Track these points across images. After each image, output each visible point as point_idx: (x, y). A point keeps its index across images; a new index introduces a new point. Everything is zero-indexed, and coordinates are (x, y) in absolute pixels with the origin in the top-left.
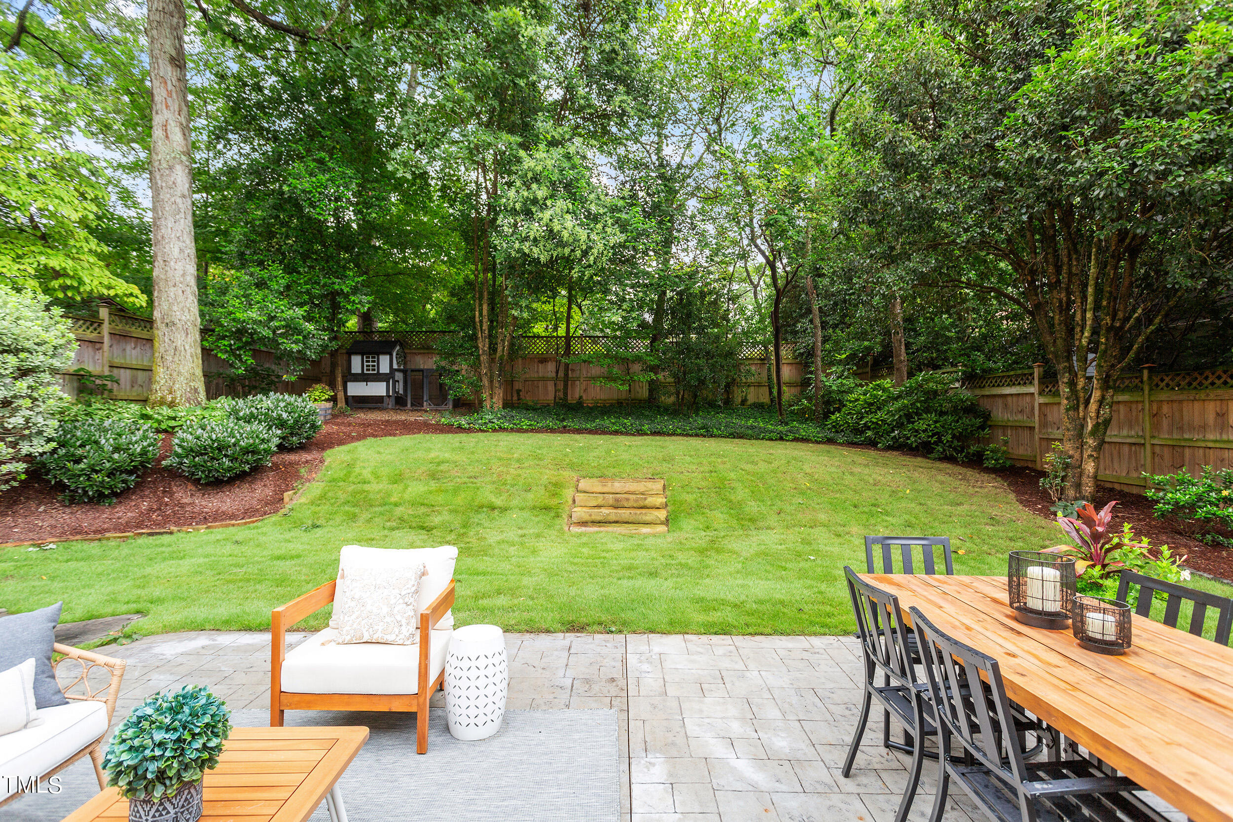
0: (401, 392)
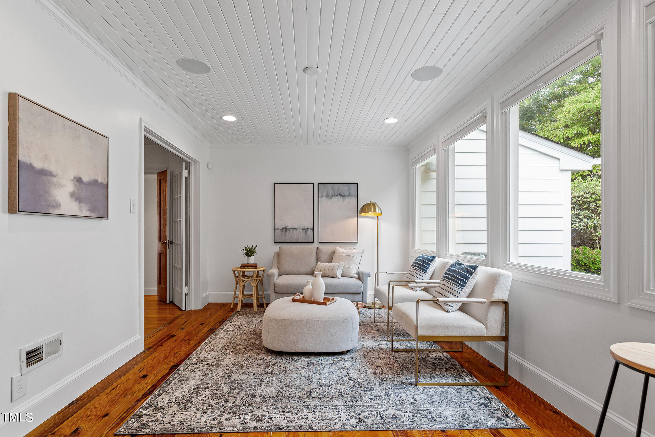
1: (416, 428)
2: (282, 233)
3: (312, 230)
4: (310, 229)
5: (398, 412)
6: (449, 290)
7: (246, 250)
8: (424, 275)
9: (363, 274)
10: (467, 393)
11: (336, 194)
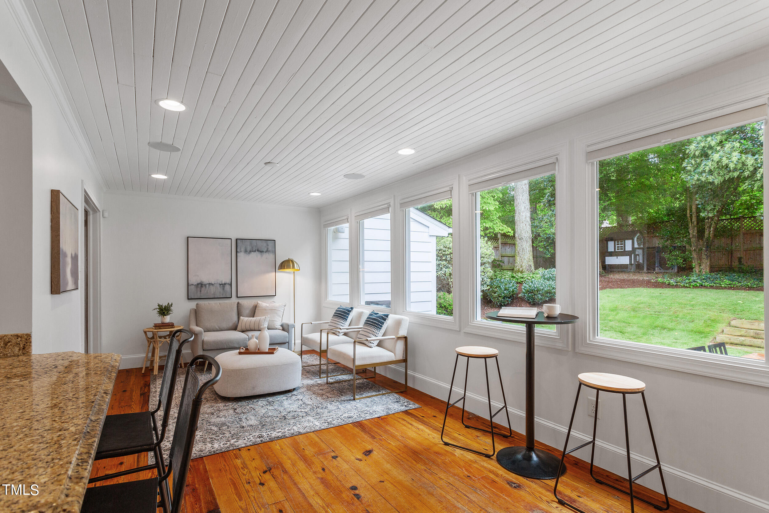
0: (641, 261)
1: (364, 419)
2: (197, 289)
3: (230, 285)
4: (228, 284)
5: (350, 415)
6: (371, 332)
7: (160, 309)
8: (345, 323)
9: (288, 325)
10: (386, 398)
11: (254, 250)
